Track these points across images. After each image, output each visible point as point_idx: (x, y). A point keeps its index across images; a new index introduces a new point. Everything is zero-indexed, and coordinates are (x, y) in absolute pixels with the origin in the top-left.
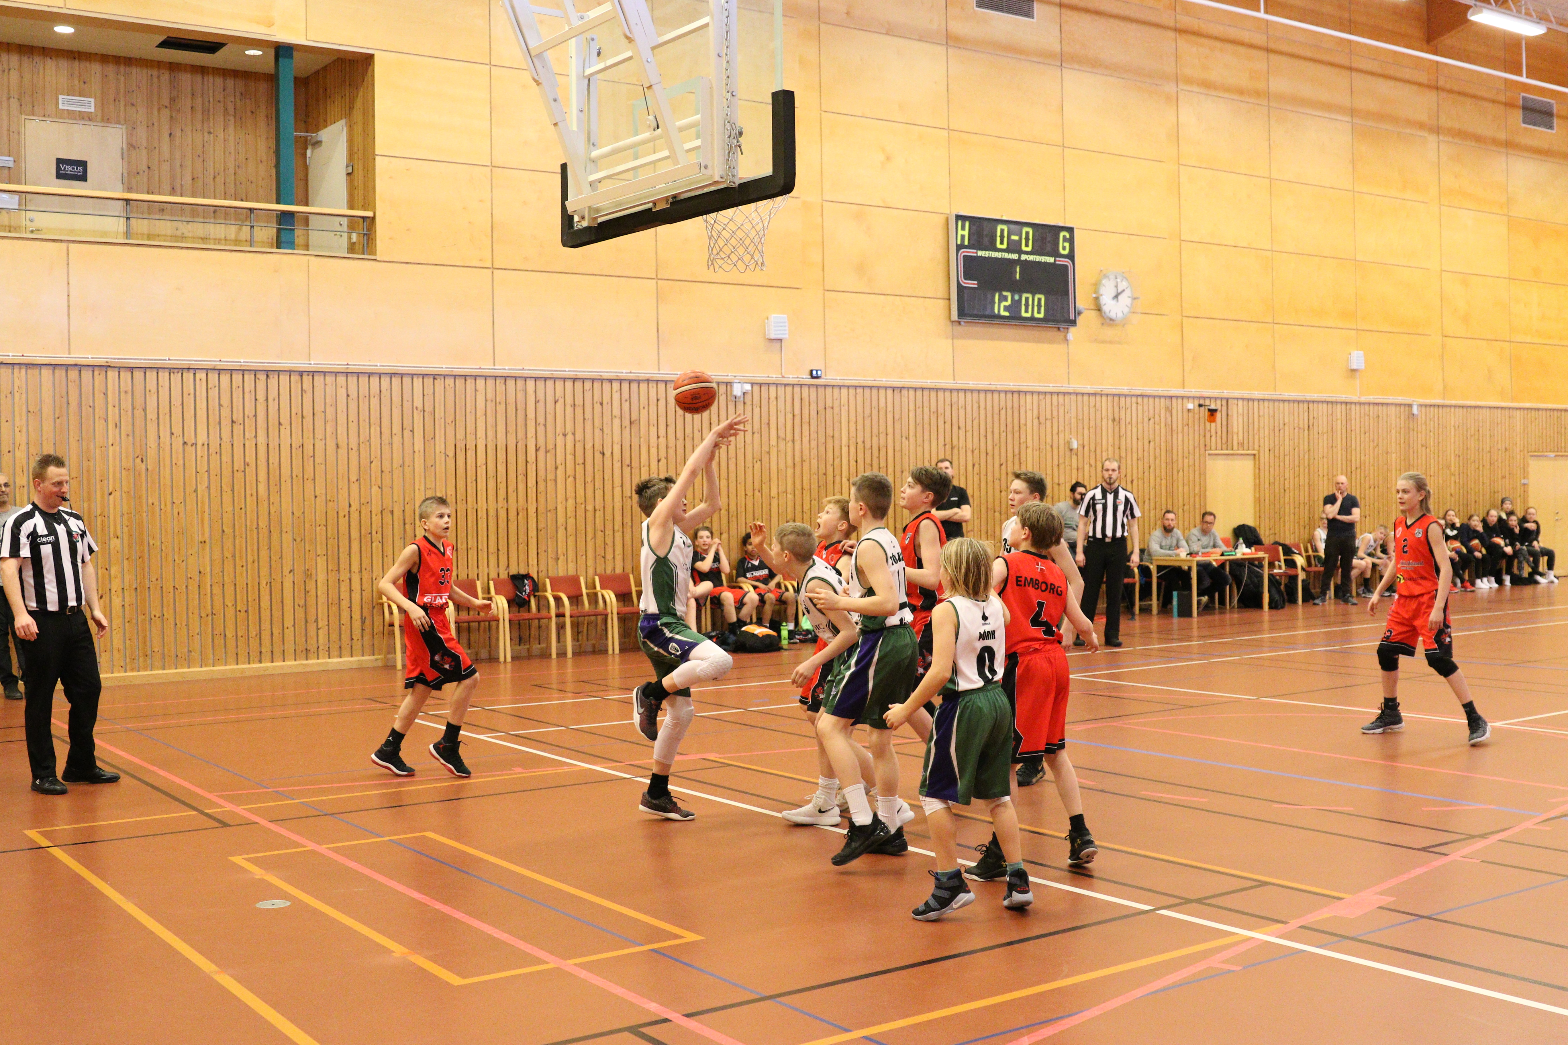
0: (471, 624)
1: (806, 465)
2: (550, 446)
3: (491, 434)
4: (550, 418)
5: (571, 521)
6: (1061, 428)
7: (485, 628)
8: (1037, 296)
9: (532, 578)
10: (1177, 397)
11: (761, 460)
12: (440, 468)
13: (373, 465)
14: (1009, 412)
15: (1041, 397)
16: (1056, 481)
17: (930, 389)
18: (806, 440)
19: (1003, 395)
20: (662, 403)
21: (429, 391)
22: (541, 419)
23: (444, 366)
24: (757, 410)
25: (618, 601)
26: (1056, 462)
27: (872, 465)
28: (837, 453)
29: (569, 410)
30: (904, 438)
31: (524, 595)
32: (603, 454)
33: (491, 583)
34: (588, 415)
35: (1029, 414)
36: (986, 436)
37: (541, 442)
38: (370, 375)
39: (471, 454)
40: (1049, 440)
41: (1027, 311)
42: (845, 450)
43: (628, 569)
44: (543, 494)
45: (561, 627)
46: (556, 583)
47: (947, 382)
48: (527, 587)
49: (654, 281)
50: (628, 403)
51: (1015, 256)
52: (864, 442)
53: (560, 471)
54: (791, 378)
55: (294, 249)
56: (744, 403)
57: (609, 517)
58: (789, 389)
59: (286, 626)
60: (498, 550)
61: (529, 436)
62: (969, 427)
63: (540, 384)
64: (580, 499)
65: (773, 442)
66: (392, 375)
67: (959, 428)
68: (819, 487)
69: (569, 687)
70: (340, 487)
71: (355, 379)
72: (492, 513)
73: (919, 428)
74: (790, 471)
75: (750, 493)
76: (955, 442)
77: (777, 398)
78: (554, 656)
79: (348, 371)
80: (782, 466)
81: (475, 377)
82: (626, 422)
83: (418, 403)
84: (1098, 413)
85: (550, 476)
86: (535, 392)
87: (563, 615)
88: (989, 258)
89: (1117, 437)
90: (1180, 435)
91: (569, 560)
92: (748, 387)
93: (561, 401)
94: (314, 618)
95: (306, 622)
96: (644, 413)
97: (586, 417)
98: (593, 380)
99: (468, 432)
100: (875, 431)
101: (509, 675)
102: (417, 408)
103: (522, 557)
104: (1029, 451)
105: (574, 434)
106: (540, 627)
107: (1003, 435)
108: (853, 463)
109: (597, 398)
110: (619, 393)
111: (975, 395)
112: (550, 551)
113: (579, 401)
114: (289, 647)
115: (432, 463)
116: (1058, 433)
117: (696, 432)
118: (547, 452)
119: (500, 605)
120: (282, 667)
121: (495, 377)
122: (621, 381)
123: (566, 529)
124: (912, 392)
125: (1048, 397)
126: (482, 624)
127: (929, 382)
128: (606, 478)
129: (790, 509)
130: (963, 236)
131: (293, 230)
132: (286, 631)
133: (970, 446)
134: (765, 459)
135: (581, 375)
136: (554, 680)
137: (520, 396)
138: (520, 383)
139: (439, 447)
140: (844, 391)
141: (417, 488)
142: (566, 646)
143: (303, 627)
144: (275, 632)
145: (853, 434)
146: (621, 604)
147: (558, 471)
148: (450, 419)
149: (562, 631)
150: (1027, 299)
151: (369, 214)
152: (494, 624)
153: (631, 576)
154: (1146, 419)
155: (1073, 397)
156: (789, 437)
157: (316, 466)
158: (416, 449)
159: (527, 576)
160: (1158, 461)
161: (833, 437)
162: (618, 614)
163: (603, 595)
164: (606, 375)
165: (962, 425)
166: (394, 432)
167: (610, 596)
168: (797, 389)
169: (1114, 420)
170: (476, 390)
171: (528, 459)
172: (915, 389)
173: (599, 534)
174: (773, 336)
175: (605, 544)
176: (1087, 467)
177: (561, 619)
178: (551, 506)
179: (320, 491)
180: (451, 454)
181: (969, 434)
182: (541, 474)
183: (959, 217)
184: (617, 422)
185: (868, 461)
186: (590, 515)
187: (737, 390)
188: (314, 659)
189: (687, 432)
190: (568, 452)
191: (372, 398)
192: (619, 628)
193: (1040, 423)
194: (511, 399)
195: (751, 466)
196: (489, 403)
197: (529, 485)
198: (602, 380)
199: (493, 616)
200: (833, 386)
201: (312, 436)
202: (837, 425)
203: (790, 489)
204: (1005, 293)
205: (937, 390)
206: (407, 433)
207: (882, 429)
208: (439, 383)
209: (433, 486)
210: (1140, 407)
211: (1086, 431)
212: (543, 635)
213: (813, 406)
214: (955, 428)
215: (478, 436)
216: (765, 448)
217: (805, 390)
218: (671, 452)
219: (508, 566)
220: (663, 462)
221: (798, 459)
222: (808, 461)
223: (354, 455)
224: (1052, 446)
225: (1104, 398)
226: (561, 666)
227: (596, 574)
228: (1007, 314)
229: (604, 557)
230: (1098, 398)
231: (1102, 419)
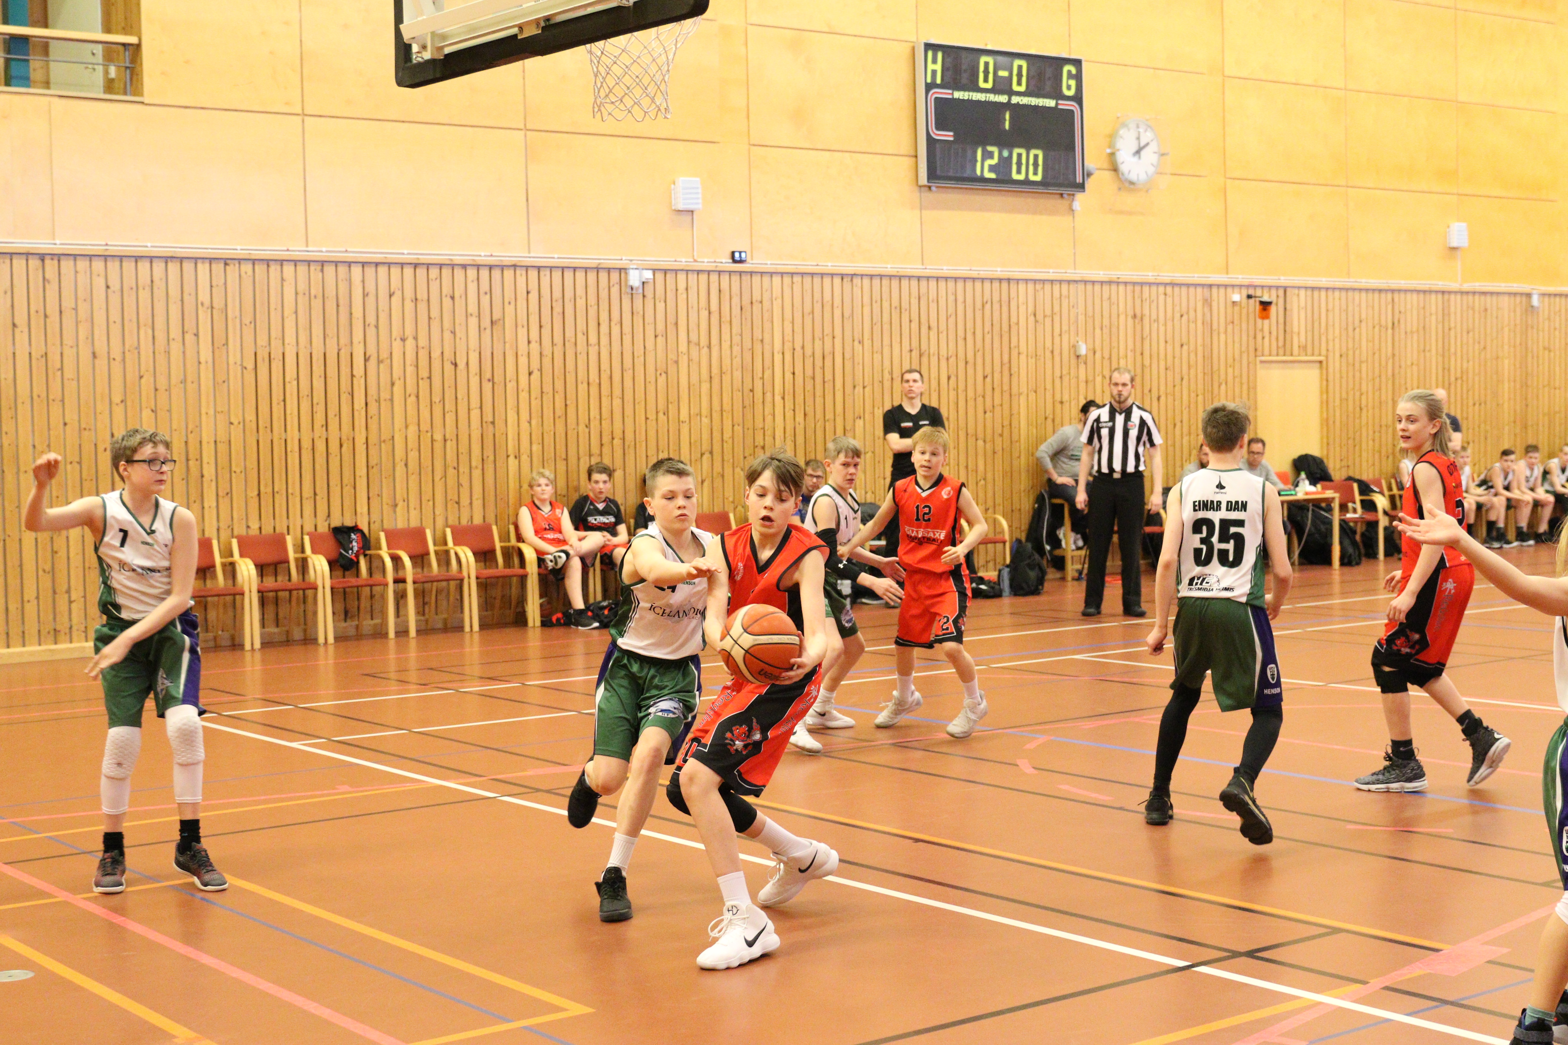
0: (280, 594)
1: (727, 379)
2: (384, 355)
3: (303, 339)
4: (383, 317)
5: (413, 455)
6: (1065, 328)
7: (298, 599)
8: (1033, 152)
9: (361, 532)
10: (1218, 286)
11: (666, 373)
12: (235, 384)
13: (143, 380)
14: (996, 306)
15: (1038, 286)
16: (1058, 397)
17: (891, 277)
18: (726, 345)
19: (987, 285)
20: (534, 296)
21: (218, 280)
22: (371, 319)
23: (239, 247)
24: (660, 306)
25: (476, 561)
26: (1058, 373)
27: (814, 378)
28: (768, 363)
29: (409, 306)
30: (856, 343)
31: (351, 554)
32: (456, 365)
33: (307, 539)
34: (435, 313)
35: (1022, 309)
36: (965, 339)
37: (372, 350)
38: (137, 259)
39: (277, 366)
40: (1048, 344)
41: (1019, 172)
42: (778, 358)
43: (491, 518)
44: (375, 418)
45: (401, 597)
46: (393, 537)
47: (913, 268)
48: (354, 544)
49: (522, 133)
50: (488, 296)
51: (1003, 99)
52: (803, 347)
53: (398, 389)
54: (705, 263)
55: (28, 86)
56: (644, 296)
57: (463, 449)
58: (703, 277)
59: (26, 599)
60: (315, 494)
61: (355, 341)
62: (943, 327)
63: (370, 271)
64: (425, 426)
65: (683, 347)
66: (167, 259)
67: (929, 328)
68: (744, 407)
69: (413, 676)
70: (98, 411)
71: (117, 264)
72: (307, 444)
73: (877, 329)
74: (705, 386)
75: (652, 416)
76: (924, 347)
77: (687, 289)
78: (392, 634)
79: (106, 253)
80: (694, 379)
81: (281, 262)
82: (486, 322)
83: (204, 296)
84: (1114, 307)
85: (385, 395)
86: (363, 281)
87: (404, 581)
88: (970, 101)
89: (1138, 338)
90: (1223, 337)
91: (412, 506)
92: (648, 275)
93: (398, 294)
94: (65, 587)
95: (55, 592)
96: (509, 309)
97: (432, 316)
98: (441, 266)
99: (273, 334)
100: (818, 333)
101: (331, 661)
102: (202, 304)
103: (348, 502)
104: (1023, 358)
105: (416, 338)
106: (372, 596)
107: (988, 337)
108: (789, 376)
109: (446, 290)
110: (476, 283)
111: (951, 284)
112: (384, 495)
113: (422, 294)
114: (32, 627)
115: (224, 378)
116: (1060, 335)
117: (580, 335)
118: (379, 362)
119: (318, 568)
120: (21, 654)
121: (309, 262)
122: (478, 267)
123: (406, 465)
124: (866, 281)
125: (1048, 286)
126: (295, 593)
127: (889, 268)
128: (459, 396)
129: (706, 436)
130: (934, 72)
131: (27, 61)
132: (27, 606)
133: (943, 352)
134: (672, 370)
135: (424, 259)
136: (392, 666)
137: (343, 287)
138: (342, 269)
139: (234, 356)
140: (777, 280)
141: (203, 411)
142: (407, 622)
143: (50, 600)
144: (12, 607)
145: (789, 337)
146: (482, 564)
147: (395, 388)
148: (247, 319)
149: (401, 602)
150: (1019, 155)
151: (132, 40)
152: (310, 593)
153: (494, 528)
154: (1177, 315)
155: (1081, 286)
156: (704, 341)
157: (66, 381)
158: (202, 360)
159: (355, 529)
160: (1192, 371)
161: (762, 341)
162: (477, 578)
163: (456, 554)
164: (458, 260)
165: (934, 324)
166: (171, 336)
167: (467, 554)
168: (714, 277)
169: (1135, 316)
170: (283, 279)
171: (355, 373)
172: (871, 277)
173: (451, 472)
174: (681, 207)
175: (459, 485)
176: (1099, 379)
177: (401, 585)
178: (385, 435)
179: (71, 416)
180: (250, 366)
181: (943, 337)
182: (372, 391)
183: (928, 46)
184: (473, 321)
185: (809, 372)
186: (438, 446)
187: (634, 279)
188: (65, 642)
189: (567, 335)
190: (408, 362)
191: (141, 291)
192: (479, 597)
193: (1036, 321)
194: (331, 292)
195: (653, 380)
196: (300, 297)
197: (356, 407)
198: (453, 266)
199: (310, 583)
200: (762, 273)
201: (58, 342)
202: (767, 325)
203: (705, 411)
204: (990, 148)
205: (900, 278)
206: (189, 337)
207: (828, 330)
208: (232, 269)
209: (226, 409)
210: (1169, 300)
211: (1098, 331)
212: (376, 606)
213: (736, 300)
214: (924, 329)
215: (286, 342)
216: (672, 356)
217: (725, 278)
218: (547, 361)
219: (329, 516)
220: (536, 375)
221: (715, 371)
222: (729, 372)
223: (117, 368)
224: (1052, 352)
225: (1121, 287)
226: (402, 648)
227: (447, 526)
228: (993, 176)
229: (458, 503)
230: (1114, 287)
231: (1118, 315)
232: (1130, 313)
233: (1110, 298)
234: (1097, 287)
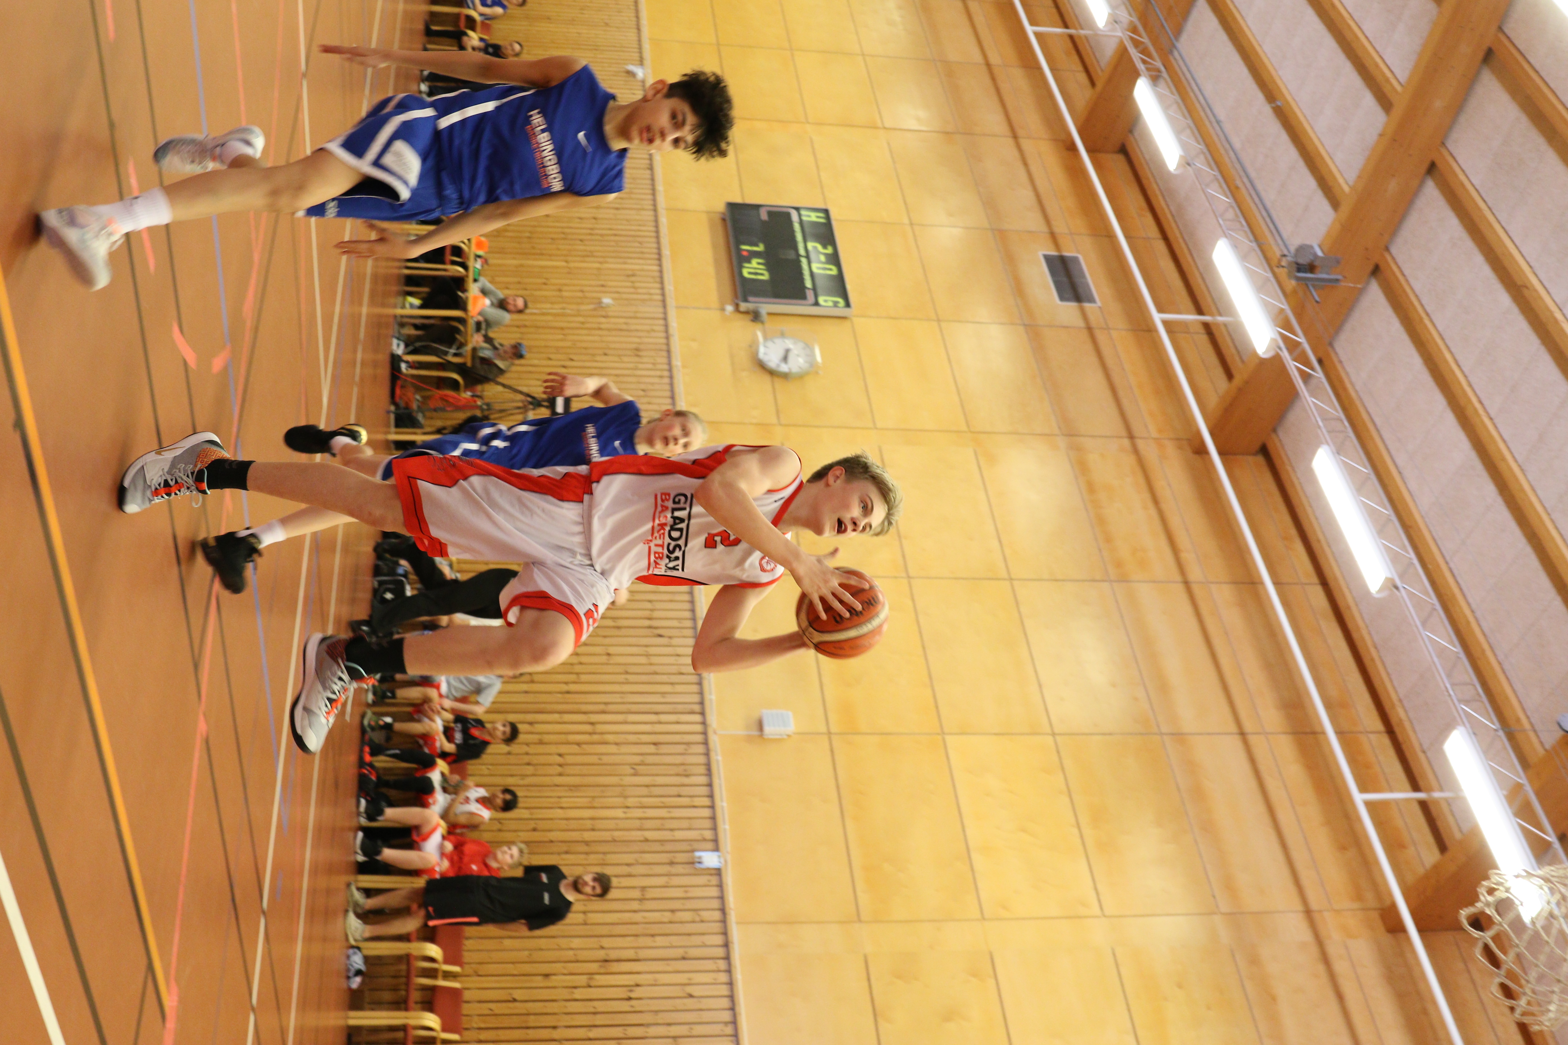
15: (658, 280)
125: (658, 286)
155: (661, 310)
225: (664, 341)
230: (663, 335)
231: (639, 337)
232: (641, 347)
233: (653, 331)
234: (662, 322)
